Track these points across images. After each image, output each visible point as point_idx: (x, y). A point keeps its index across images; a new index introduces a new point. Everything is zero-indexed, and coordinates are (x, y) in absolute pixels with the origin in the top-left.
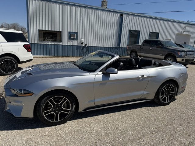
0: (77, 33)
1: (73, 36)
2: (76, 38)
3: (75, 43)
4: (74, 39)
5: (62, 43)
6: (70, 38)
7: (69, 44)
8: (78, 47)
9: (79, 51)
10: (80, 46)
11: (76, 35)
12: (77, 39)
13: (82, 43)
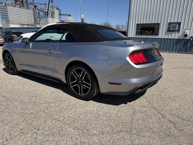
0: (179, 24)
1: (173, 27)
2: (177, 29)
3: (175, 36)
4: (174, 31)
5: (158, 36)
6: (169, 30)
7: (166, 37)
8: (178, 41)
9: (180, 46)
10: (182, 40)
11: (177, 25)
12: (179, 31)
13: (186, 35)
